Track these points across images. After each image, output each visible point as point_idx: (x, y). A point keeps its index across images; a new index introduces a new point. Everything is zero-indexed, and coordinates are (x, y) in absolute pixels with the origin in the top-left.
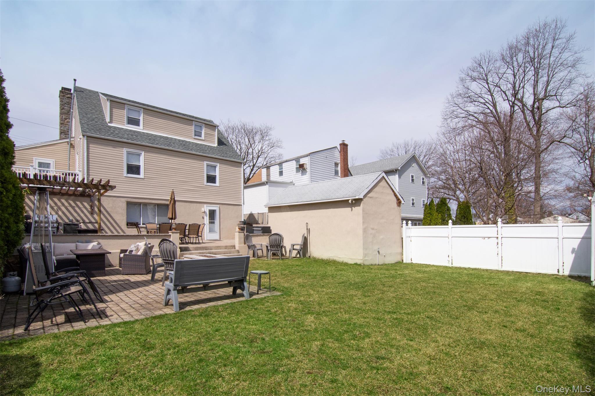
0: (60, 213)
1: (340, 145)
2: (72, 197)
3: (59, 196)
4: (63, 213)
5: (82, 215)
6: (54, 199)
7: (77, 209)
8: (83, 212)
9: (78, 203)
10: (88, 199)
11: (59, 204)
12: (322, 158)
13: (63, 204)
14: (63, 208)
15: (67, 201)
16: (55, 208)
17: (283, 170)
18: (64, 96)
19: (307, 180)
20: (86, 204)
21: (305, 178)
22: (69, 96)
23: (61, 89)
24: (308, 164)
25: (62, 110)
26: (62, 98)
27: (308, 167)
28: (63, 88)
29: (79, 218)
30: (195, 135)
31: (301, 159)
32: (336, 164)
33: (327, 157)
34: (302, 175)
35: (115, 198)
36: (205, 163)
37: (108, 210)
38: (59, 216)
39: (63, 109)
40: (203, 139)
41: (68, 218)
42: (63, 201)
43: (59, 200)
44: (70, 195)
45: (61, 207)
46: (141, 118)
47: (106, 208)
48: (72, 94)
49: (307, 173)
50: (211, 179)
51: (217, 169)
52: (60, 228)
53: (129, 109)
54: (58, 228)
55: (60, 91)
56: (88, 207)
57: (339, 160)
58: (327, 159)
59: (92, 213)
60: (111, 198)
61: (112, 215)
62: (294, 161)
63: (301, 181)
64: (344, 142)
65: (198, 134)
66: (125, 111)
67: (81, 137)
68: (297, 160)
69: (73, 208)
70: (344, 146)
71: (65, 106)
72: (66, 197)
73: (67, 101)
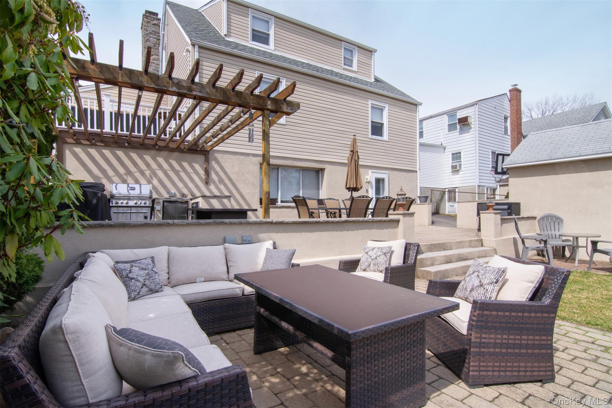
0: (155, 182)
1: (511, 91)
2: (176, 154)
3: (153, 152)
4: (160, 181)
5: (191, 185)
6: (145, 156)
7: (183, 174)
8: (192, 180)
9: (185, 164)
10: (201, 158)
11: (154, 166)
12: (491, 108)
13: (160, 167)
14: (160, 174)
15: (167, 161)
16: (147, 173)
17: (424, 130)
18: (148, 22)
19: (470, 140)
20: (197, 167)
21: (468, 137)
22: (155, 22)
23: (144, 13)
24: (473, 117)
25: (146, 42)
26: (146, 24)
27: (473, 121)
28: (147, 12)
29: (185, 191)
30: (345, 64)
31: (458, 112)
32: (506, 118)
33: (497, 107)
34: (460, 134)
35: (242, 157)
36: (370, 102)
37: (233, 177)
38: (154, 187)
39: (148, 40)
40: (356, 70)
41: (168, 192)
42: (161, 160)
43: (154, 159)
44: (172, 150)
45: (156, 171)
46: (272, 33)
47: (230, 174)
48: (159, 20)
49: (472, 130)
50: (377, 129)
51: (385, 113)
52: (158, 207)
53: (253, 16)
54: (152, 209)
55: (144, 15)
56: (202, 173)
57: (509, 112)
58: (497, 110)
59: (207, 183)
60: (237, 157)
61: (238, 185)
62: (445, 116)
63: (459, 142)
64: (517, 87)
65: (348, 62)
66: (249, 19)
67: (190, 48)
68: (451, 113)
69: (177, 173)
70: (516, 93)
71: (150, 37)
72: (165, 153)
73: (153, 29)
